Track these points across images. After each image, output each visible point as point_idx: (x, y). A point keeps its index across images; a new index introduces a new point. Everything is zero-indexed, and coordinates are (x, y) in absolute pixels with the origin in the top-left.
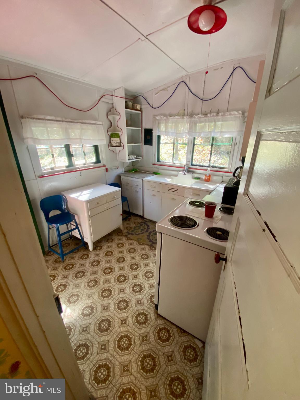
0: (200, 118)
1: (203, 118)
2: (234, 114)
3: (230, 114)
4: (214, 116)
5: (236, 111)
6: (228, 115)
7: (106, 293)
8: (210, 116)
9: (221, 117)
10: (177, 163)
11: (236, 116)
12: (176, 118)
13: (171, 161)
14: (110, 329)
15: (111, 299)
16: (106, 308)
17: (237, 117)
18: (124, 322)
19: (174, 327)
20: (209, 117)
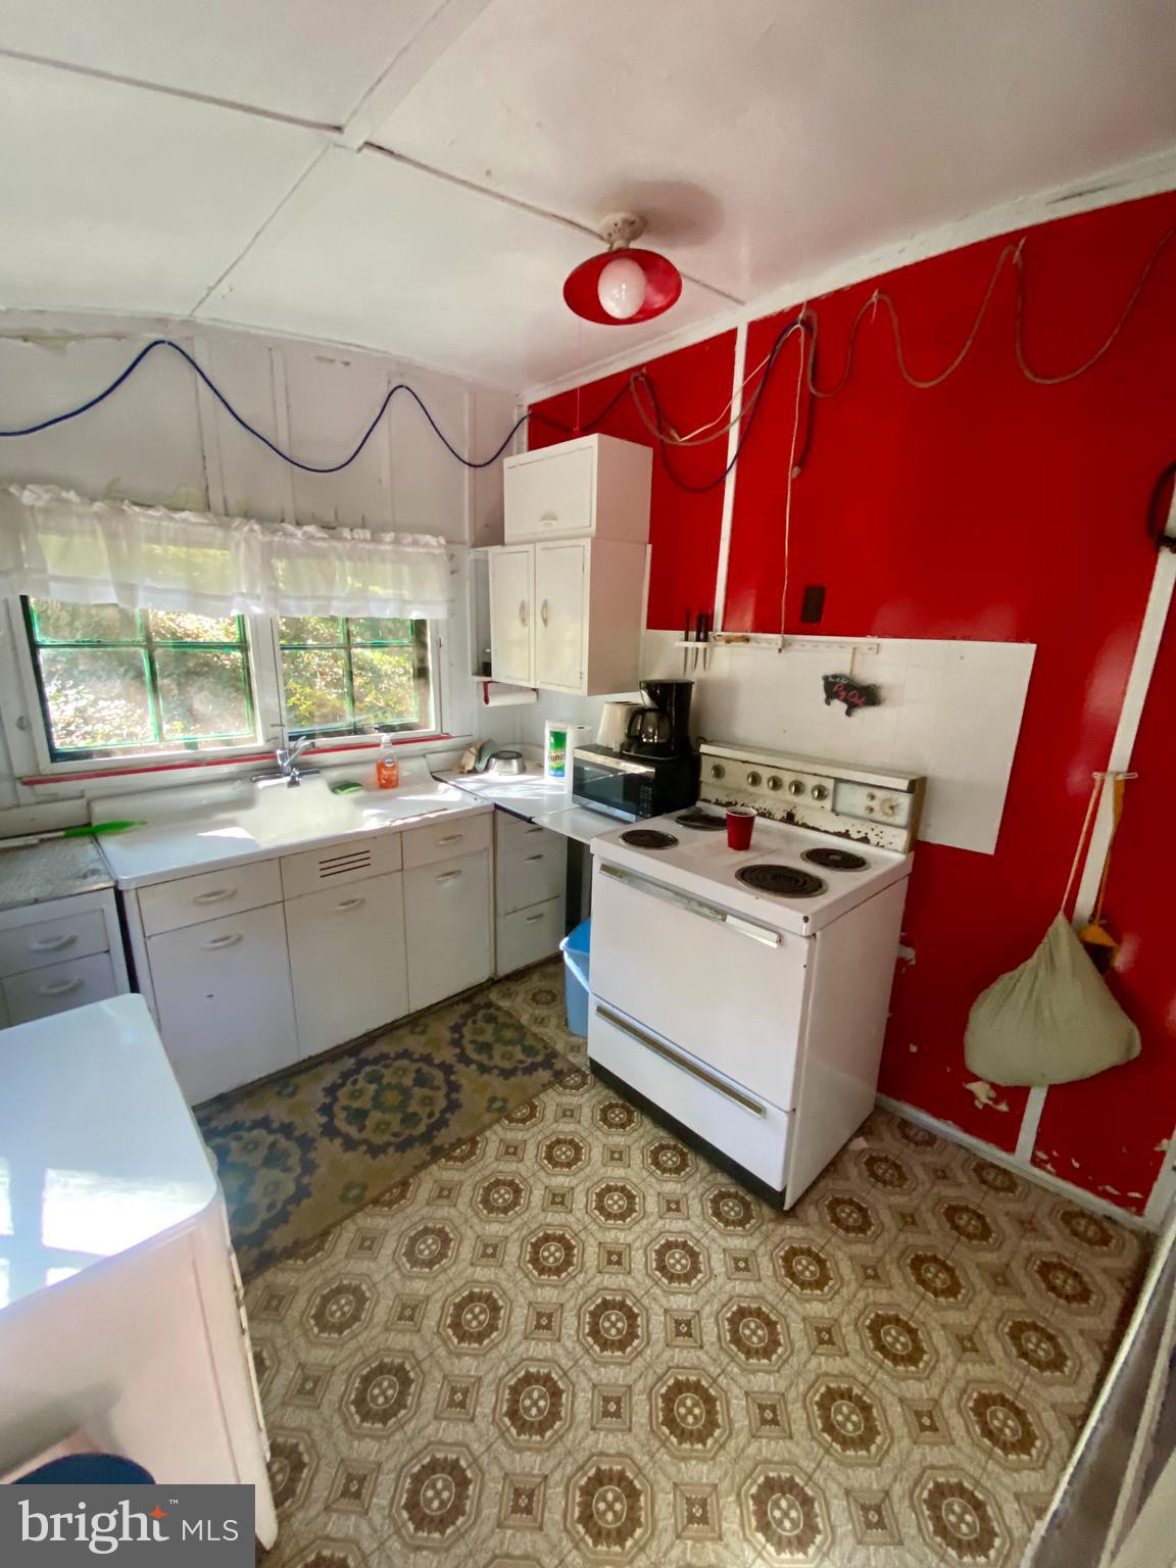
0: (312, 537)
1: (323, 539)
2: (426, 545)
3: (415, 543)
4: (365, 540)
5: (432, 535)
6: (408, 545)
7: (690, 1411)
8: (349, 537)
9: (389, 548)
10: (207, 744)
11: (431, 550)
12: (184, 521)
13: (151, 739)
14: (860, 1393)
15: (724, 1386)
16: (769, 1415)
17: (433, 555)
18: (825, 1336)
19: (822, 1184)
20: (346, 539)
